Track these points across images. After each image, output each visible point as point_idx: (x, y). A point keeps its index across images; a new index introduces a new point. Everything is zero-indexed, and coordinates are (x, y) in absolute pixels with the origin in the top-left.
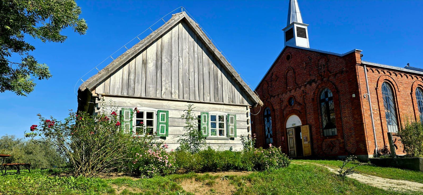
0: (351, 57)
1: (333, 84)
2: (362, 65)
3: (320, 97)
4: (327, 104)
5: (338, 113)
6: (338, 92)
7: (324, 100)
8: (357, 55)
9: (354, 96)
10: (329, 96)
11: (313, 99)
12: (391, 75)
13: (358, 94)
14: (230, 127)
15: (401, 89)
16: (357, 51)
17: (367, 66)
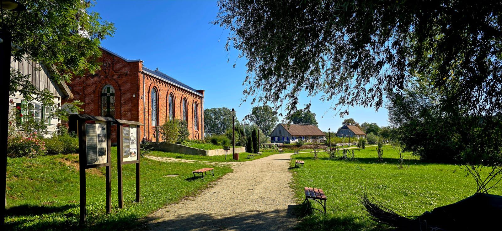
0: (135, 64)
1: (117, 82)
2: (142, 73)
3: (101, 91)
4: (109, 98)
5: (118, 107)
6: (121, 90)
7: (105, 95)
8: (140, 64)
9: (134, 96)
10: (111, 92)
11: (94, 92)
12: (157, 82)
13: (137, 95)
14: (45, 116)
15: (161, 94)
16: (141, 61)
17: (146, 74)
